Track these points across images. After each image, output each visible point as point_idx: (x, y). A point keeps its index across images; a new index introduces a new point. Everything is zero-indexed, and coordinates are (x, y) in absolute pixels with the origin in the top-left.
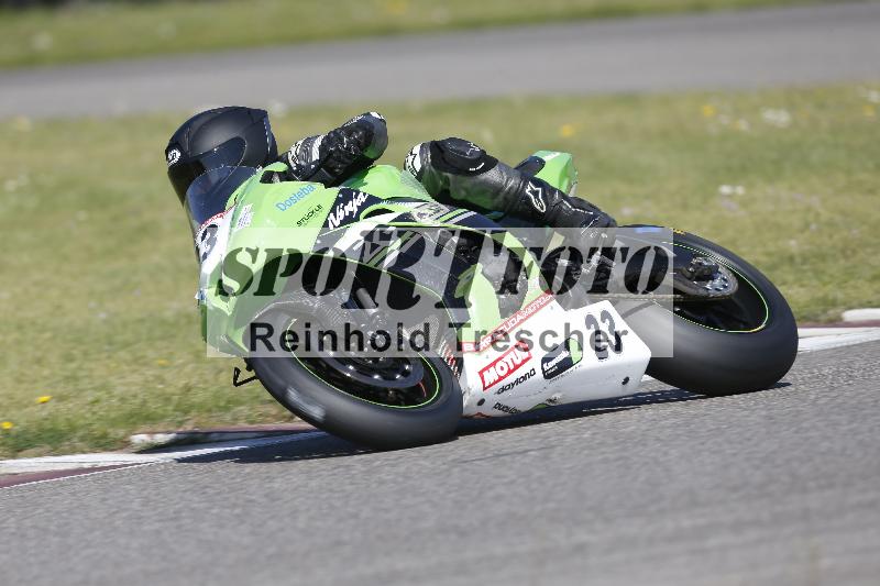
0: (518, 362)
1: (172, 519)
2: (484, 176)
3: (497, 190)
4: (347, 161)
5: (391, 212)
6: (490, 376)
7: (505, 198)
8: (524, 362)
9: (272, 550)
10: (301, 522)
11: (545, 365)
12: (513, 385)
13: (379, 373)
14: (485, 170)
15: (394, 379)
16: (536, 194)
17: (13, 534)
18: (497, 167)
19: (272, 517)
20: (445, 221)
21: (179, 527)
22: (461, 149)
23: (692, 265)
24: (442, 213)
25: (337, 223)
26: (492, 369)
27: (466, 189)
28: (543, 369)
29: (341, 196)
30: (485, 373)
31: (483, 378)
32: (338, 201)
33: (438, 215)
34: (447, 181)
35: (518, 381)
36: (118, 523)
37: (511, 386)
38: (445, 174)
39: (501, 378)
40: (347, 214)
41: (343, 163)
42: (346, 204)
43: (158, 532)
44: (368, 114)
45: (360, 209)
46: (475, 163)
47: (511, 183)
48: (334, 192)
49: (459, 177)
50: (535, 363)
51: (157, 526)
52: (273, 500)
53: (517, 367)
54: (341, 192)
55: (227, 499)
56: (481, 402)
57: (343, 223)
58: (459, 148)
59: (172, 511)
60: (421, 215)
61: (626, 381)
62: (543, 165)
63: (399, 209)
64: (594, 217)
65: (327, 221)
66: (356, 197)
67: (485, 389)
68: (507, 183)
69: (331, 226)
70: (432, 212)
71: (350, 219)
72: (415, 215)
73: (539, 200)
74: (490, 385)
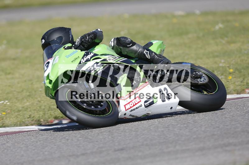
1: (167, 127)
2: (132, 48)
3: (136, 52)
4: (88, 43)
5: (101, 58)
6: (128, 107)
7: (138, 54)
8: (138, 102)
9: (195, 136)
10: (203, 129)
11: (145, 104)
12: (135, 109)
13: (94, 106)
14: (132, 46)
16: (147, 53)
17: (122, 131)
18: (136, 45)
19: (195, 127)
20: (117, 61)
21: (169, 130)
22: (125, 40)
23: (194, 74)
25: (84, 62)
26: (128, 105)
27: (126, 52)
28: (144, 105)
30: (126, 106)
31: (125, 107)
32: (84, 55)
33: (115, 59)
34: (121, 49)
35: (137, 108)
36: (152, 128)
37: (134, 109)
38: (120, 47)
39: (131, 107)
40: (87, 59)
41: (87, 44)
42: (87, 56)
43: (163, 131)
44: (97, 30)
45: (91, 58)
46: (129, 44)
47: (140, 50)
49: (125, 48)
50: (142, 103)
51: (163, 129)
52: (196, 122)
53: (136, 104)
54: (86, 52)
55: (182, 122)
56: (125, 114)
57: (85, 61)
58: (124, 40)
59: (167, 125)
60: (109, 59)
61: (171, 108)
62: (152, 45)
63: (103, 57)
64: (163, 60)
65: (81, 61)
66: (90, 54)
67: (126, 110)
68: (139, 50)
69: (82, 63)
70: (113, 58)
71: (88, 60)
72: (108, 59)
73: (148, 55)
74: (128, 109)
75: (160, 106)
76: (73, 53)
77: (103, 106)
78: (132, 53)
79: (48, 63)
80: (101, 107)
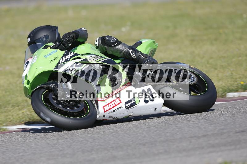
0: (116, 104)
2: (117, 47)
3: (121, 51)
5: (81, 58)
6: (106, 108)
8: (119, 104)
11: (126, 105)
13: (70, 107)
14: (117, 45)
15: (74, 109)
16: (132, 53)
18: (121, 44)
20: (98, 61)
22: (110, 39)
24: (98, 58)
25: (63, 62)
26: (107, 106)
27: (111, 51)
28: (125, 106)
29: (65, 53)
30: (105, 107)
31: (104, 109)
32: (64, 55)
33: (96, 59)
34: (106, 48)
35: (116, 110)
37: (114, 111)
38: (105, 46)
39: (110, 109)
41: (68, 43)
44: (82, 28)
45: (71, 57)
46: (114, 43)
48: (63, 52)
49: (109, 47)
50: (123, 104)
53: (116, 105)
56: (104, 116)
57: (65, 61)
60: (90, 59)
61: (155, 109)
62: (141, 44)
63: (84, 57)
64: (148, 60)
65: (59, 61)
66: (70, 54)
67: (105, 112)
68: (124, 49)
69: (61, 62)
70: (94, 58)
71: (67, 60)
72: (88, 59)
73: (133, 54)
74: (107, 111)
75: (142, 107)
76: (52, 53)
77: (80, 108)
78: (117, 52)
79: (28, 62)
80: (77, 109)
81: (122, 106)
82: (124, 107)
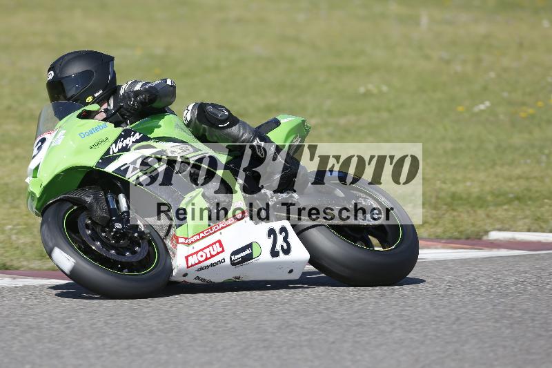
0: (213, 253)
2: (229, 130)
3: (236, 139)
4: (132, 111)
8: (218, 253)
11: (233, 257)
12: (209, 266)
14: (229, 127)
15: (125, 255)
22: (216, 112)
25: (116, 151)
26: (195, 256)
28: (231, 258)
29: (123, 133)
30: (190, 258)
31: (187, 261)
35: (212, 265)
37: (207, 267)
38: (203, 126)
39: (200, 262)
40: (124, 146)
41: (130, 112)
42: (125, 139)
46: (223, 122)
47: (245, 136)
48: (119, 130)
49: (212, 129)
50: (226, 256)
53: (212, 256)
54: (123, 131)
56: (185, 275)
57: (120, 151)
58: (214, 111)
61: (291, 271)
62: (278, 126)
65: (109, 149)
66: (133, 135)
67: (188, 267)
68: (243, 135)
69: (111, 153)
71: (125, 149)
74: (192, 266)
76: (97, 129)
78: (227, 140)
79: (43, 140)
81: (224, 259)
82: (228, 261)
